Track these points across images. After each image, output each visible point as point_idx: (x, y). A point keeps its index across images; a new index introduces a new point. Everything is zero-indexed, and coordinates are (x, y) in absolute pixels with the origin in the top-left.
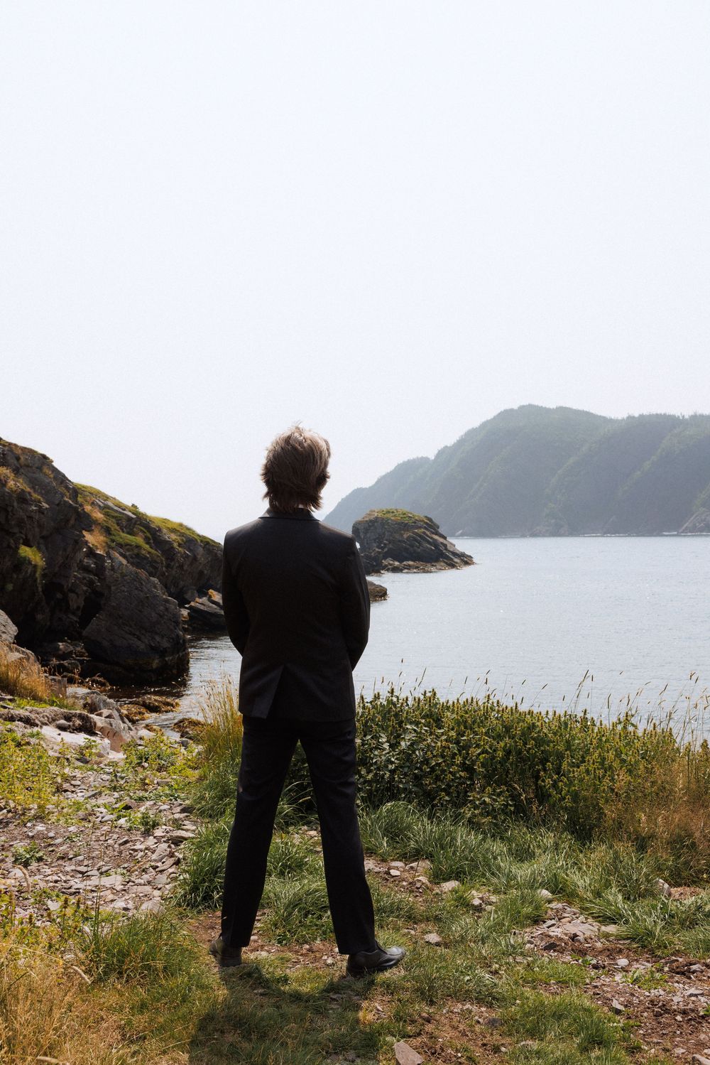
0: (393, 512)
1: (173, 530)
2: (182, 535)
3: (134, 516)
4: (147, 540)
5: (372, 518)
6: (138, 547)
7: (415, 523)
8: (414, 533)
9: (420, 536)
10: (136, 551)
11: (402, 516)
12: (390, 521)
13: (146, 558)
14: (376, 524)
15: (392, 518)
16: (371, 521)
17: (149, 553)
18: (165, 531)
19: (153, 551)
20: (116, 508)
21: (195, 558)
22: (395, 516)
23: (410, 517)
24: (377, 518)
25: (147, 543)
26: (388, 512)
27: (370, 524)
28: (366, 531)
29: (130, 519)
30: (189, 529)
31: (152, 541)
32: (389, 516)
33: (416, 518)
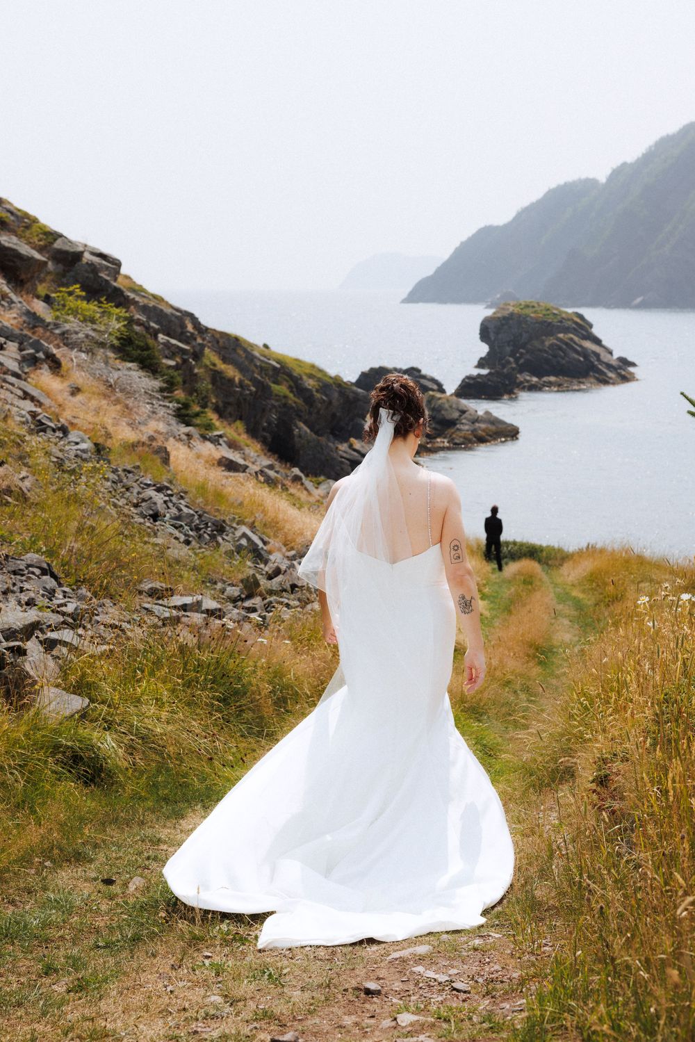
0: (533, 307)
1: (311, 376)
2: (319, 380)
3: (278, 366)
4: (290, 388)
5: (506, 313)
6: (285, 397)
7: (561, 322)
8: (558, 339)
9: (567, 344)
10: (283, 401)
11: (544, 312)
12: (528, 319)
13: (293, 408)
14: (511, 322)
15: (532, 315)
16: (504, 318)
17: (295, 402)
18: (305, 378)
19: (296, 400)
20: (262, 358)
21: (330, 403)
22: (535, 312)
23: (554, 314)
24: (512, 314)
25: (291, 392)
26: (527, 306)
27: (503, 322)
28: (498, 330)
29: (274, 368)
30: (321, 371)
31: (295, 390)
32: (527, 311)
33: (564, 315)
